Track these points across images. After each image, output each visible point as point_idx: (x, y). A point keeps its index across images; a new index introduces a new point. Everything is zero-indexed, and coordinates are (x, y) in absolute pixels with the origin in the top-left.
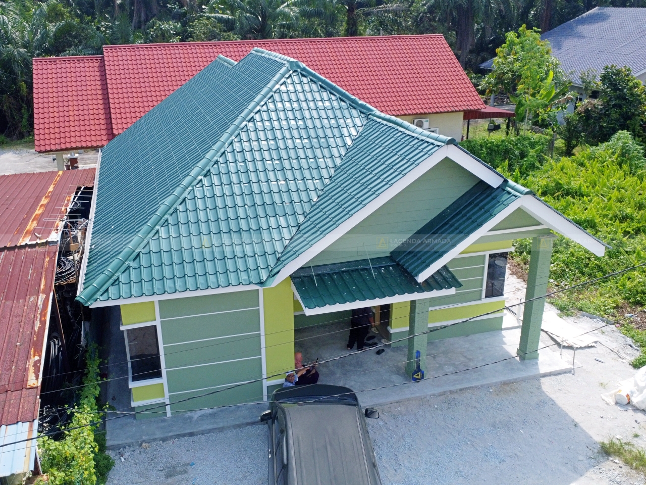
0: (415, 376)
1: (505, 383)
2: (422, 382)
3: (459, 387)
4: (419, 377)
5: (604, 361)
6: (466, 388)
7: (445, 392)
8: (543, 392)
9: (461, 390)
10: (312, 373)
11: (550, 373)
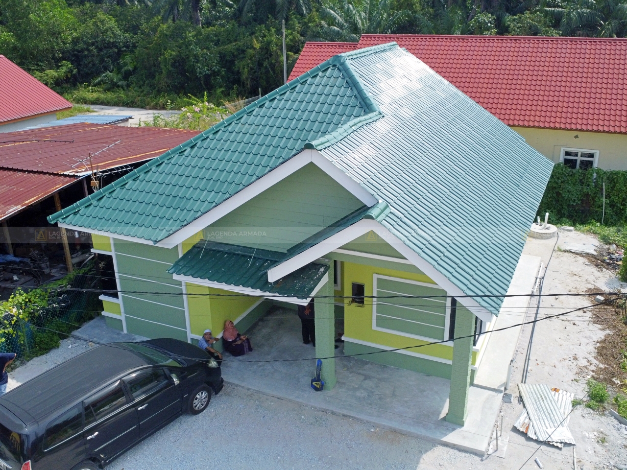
0: (314, 383)
1: (394, 431)
2: (319, 392)
3: (345, 412)
4: (318, 387)
5: (541, 465)
6: (349, 416)
7: (327, 410)
8: (419, 459)
9: (344, 415)
10: (236, 343)
11: (454, 445)
